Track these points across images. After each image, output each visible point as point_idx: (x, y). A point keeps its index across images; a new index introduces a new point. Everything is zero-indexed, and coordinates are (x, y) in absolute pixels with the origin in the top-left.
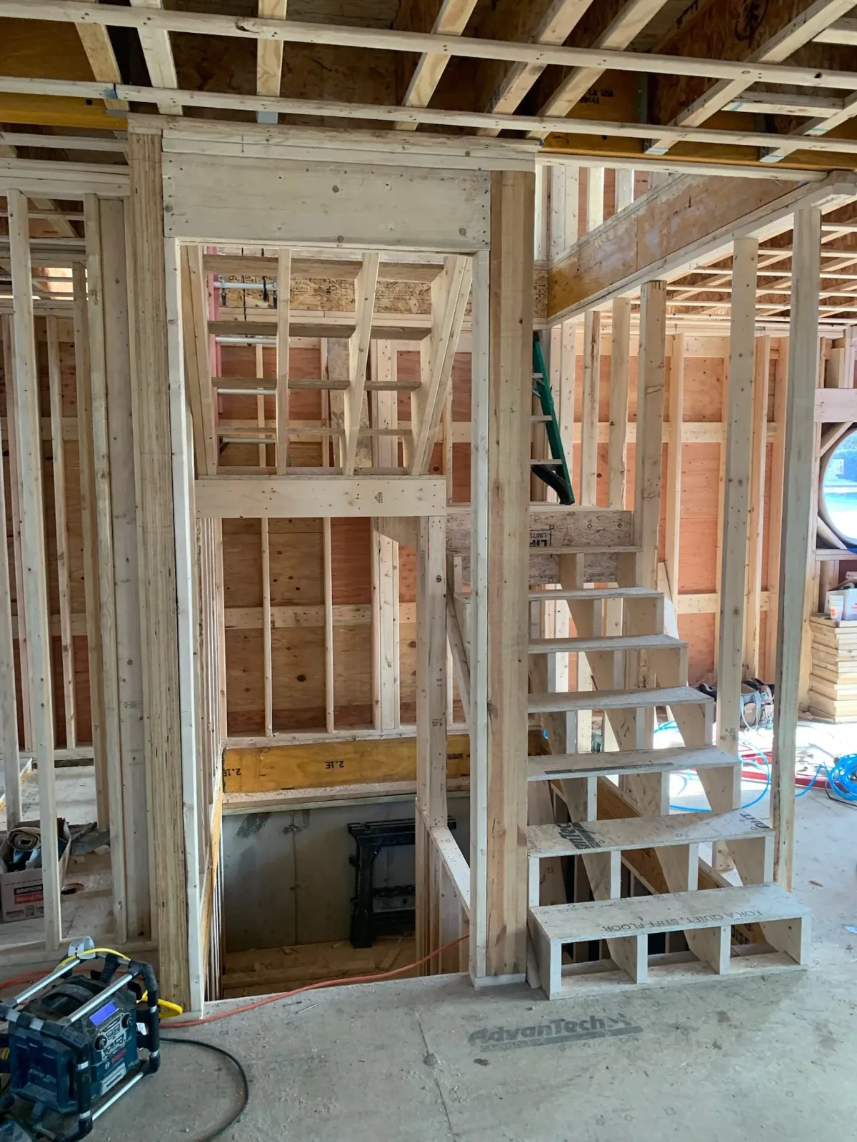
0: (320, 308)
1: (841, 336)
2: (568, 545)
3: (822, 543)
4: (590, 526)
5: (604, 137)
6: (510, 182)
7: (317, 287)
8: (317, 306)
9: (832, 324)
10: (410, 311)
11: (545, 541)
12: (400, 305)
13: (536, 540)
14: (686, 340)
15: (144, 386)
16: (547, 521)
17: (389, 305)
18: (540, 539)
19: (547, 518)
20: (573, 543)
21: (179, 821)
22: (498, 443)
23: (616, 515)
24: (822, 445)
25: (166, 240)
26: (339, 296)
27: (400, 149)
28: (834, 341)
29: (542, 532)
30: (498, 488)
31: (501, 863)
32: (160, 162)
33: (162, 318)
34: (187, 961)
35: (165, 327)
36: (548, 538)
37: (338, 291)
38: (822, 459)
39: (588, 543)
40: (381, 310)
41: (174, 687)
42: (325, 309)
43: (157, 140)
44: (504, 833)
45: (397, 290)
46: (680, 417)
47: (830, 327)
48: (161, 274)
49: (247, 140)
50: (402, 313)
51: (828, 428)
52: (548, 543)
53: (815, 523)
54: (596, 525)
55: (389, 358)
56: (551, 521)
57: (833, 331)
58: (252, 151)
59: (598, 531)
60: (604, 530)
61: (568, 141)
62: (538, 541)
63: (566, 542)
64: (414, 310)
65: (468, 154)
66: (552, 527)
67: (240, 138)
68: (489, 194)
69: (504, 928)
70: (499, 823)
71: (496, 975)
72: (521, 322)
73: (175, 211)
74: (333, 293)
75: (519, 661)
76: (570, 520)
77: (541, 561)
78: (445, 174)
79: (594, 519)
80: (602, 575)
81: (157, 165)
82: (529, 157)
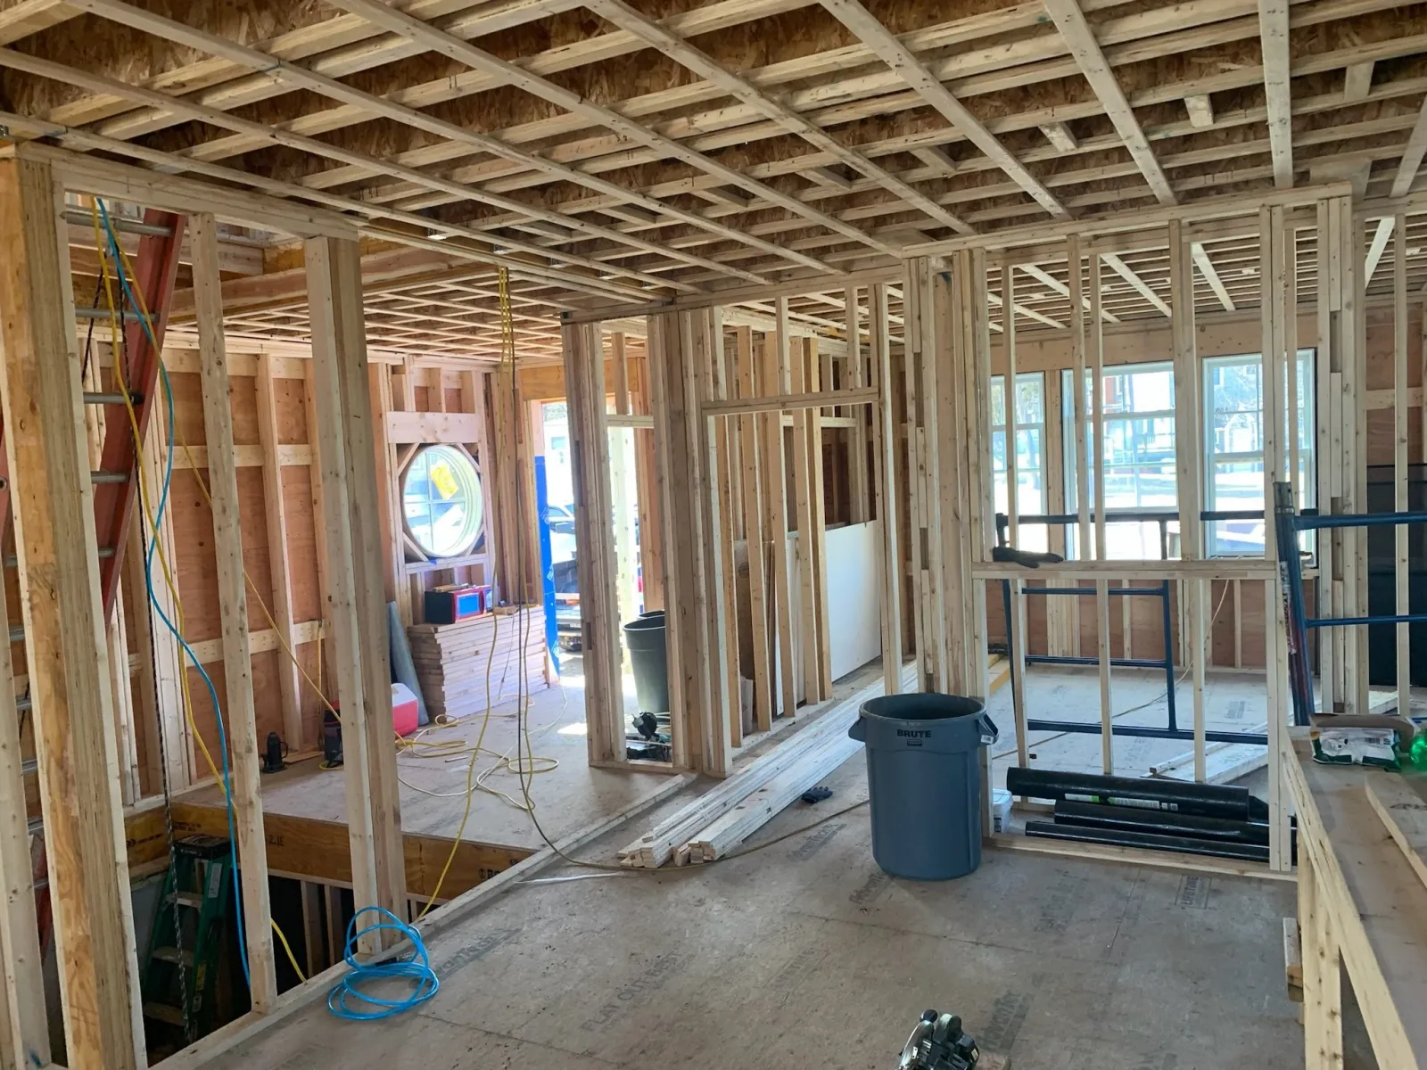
1: (401, 363)
3: (410, 558)
9: (396, 352)
14: (272, 361)
15: (49, 420)
21: (113, 886)
22: (353, 469)
24: (399, 465)
28: (393, 367)
33: (63, 351)
34: (131, 1036)
35: (66, 360)
38: (400, 477)
46: (276, 441)
47: (393, 354)
48: (58, 306)
49: (132, 181)
51: (402, 448)
53: (400, 538)
57: (394, 358)
65: (311, 221)
71: (389, 947)
82: (354, 229)
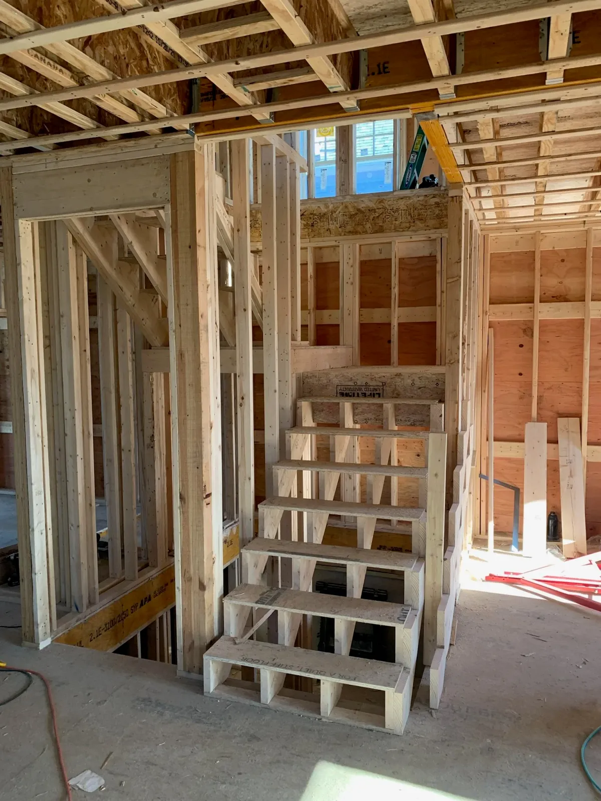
0: (307, 237)
2: (396, 397)
4: (413, 384)
5: (237, 118)
6: (180, 159)
7: (305, 223)
8: (306, 235)
10: (366, 232)
11: (379, 394)
12: (359, 229)
13: (372, 392)
16: (380, 380)
17: (352, 229)
18: (375, 392)
19: (380, 378)
20: (401, 396)
22: (180, 326)
23: (434, 376)
25: (16, 221)
26: (319, 227)
27: (119, 151)
29: (376, 387)
30: (181, 355)
31: (189, 598)
32: (12, 180)
33: (15, 263)
35: (16, 268)
36: (381, 392)
37: (319, 224)
39: (412, 397)
40: (346, 233)
41: (24, 463)
42: (310, 237)
43: (10, 169)
44: (191, 579)
45: (357, 219)
49: (48, 160)
50: (360, 233)
52: (381, 395)
54: (418, 383)
55: (352, 266)
56: (384, 380)
58: (51, 167)
59: (420, 388)
60: (424, 387)
61: (214, 126)
62: (374, 394)
63: (395, 395)
64: (369, 231)
65: (156, 147)
66: (384, 384)
67: (45, 160)
68: (169, 169)
69: (193, 642)
70: (188, 572)
71: (188, 671)
72: (190, 247)
73: (18, 205)
74: (315, 225)
75: (198, 468)
76: (398, 380)
77: (376, 408)
78: (144, 162)
79: (416, 379)
80: (424, 421)
81: (10, 182)
82: (190, 141)
